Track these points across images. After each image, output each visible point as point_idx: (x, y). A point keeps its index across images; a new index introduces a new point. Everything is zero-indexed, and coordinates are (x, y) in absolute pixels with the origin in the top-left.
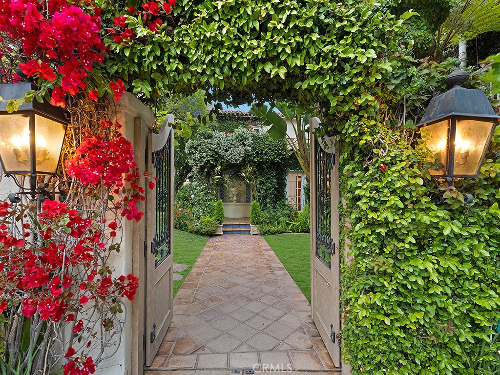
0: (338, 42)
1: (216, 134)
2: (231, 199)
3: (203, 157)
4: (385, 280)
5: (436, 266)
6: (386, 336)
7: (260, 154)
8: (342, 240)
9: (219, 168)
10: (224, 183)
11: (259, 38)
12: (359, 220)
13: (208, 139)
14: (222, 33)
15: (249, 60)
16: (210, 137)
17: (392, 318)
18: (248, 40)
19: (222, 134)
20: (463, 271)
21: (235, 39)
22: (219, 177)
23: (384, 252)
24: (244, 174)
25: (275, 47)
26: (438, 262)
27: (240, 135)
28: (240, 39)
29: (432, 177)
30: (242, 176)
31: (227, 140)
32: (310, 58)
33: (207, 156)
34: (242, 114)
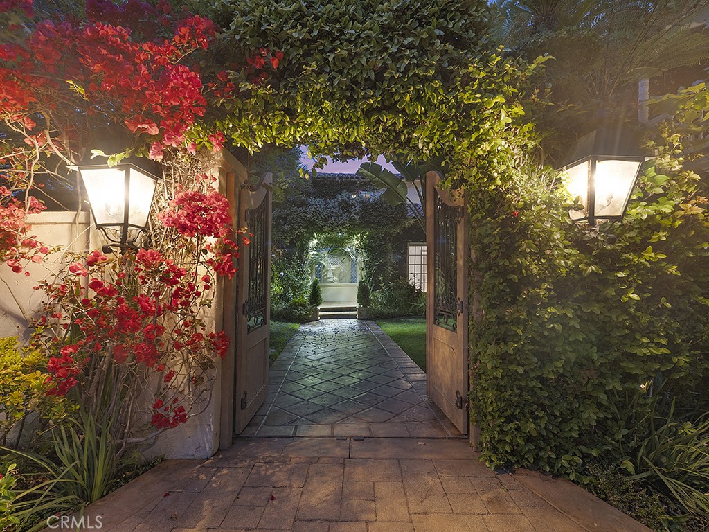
0: (463, 89)
1: (312, 200)
2: (331, 280)
3: (294, 228)
4: (518, 328)
5: (579, 313)
6: (520, 388)
7: (371, 223)
8: (470, 296)
9: (315, 241)
10: (321, 260)
11: (373, 87)
12: (489, 269)
13: (301, 207)
14: (333, 84)
15: (362, 110)
16: (304, 204)
17: (526, 368)
18: (362, 90)
19: (320, 201)
20: (610, 317)
21: (347, 90)
22: (316, 253)
23: (518, 300)
24: (349, 250)
25: (392, 95)
26: (580, 308)
27: (344, 201)
28: (353, 89)
29: (574, 221)
30: (346, 252)
31: (327, 208)
32: (431, 106)
33: (299, 227)
34: (347, 178)
